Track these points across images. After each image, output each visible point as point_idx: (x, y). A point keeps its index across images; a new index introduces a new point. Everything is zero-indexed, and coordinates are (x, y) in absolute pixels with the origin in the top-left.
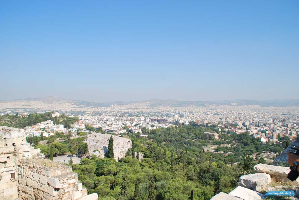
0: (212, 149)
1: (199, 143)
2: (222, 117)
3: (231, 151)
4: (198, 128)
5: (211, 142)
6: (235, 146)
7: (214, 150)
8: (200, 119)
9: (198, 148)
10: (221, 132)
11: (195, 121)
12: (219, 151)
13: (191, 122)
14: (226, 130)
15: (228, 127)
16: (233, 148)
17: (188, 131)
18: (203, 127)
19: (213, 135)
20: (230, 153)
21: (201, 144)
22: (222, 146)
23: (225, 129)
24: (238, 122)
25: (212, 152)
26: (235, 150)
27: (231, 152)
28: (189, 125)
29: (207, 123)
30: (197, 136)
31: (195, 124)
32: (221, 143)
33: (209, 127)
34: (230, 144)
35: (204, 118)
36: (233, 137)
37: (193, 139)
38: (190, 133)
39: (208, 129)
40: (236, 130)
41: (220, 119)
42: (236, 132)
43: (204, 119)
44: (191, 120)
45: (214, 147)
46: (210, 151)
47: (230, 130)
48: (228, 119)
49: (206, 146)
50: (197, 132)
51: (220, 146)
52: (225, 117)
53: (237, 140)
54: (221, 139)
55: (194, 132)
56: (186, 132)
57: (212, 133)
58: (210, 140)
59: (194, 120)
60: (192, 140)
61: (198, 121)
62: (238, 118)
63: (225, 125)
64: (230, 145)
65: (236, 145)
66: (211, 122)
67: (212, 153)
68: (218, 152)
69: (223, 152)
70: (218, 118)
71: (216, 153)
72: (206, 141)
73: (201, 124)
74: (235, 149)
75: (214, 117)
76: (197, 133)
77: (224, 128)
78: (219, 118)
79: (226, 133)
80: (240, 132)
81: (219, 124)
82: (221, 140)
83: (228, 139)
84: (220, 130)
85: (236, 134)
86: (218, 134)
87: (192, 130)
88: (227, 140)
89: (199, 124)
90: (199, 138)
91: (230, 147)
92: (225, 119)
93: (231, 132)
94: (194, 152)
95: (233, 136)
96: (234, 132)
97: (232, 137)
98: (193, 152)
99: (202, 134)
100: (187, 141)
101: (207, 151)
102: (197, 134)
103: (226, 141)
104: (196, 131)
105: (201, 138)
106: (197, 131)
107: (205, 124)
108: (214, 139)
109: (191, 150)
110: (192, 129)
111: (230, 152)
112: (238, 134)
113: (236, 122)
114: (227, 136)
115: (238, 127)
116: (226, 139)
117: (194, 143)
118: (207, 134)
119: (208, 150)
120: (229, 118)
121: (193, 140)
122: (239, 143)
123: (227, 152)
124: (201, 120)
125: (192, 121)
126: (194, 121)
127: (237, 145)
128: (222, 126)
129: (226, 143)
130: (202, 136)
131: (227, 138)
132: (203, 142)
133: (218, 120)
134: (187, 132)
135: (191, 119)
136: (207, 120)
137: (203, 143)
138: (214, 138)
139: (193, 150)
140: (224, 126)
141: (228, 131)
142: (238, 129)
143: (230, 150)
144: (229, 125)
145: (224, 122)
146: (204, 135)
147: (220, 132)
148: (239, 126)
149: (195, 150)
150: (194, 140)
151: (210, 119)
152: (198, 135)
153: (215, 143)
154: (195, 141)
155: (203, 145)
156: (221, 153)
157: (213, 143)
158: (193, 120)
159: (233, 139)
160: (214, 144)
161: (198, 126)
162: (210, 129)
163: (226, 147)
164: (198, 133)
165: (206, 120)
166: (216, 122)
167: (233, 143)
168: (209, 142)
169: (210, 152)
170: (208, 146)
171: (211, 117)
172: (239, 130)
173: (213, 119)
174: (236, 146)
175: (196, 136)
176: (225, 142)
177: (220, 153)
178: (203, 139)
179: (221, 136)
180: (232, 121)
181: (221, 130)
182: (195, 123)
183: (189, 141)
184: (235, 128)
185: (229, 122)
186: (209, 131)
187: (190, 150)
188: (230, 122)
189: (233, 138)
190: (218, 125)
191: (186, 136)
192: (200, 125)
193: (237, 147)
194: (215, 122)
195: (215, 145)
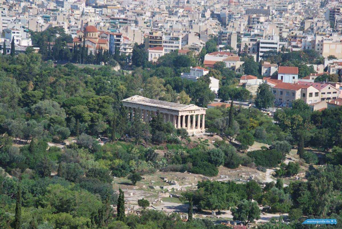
0: (167, 195)
1: (91, 162)
2: (227, 11)
3: (278, 206)
4: (87, 71)
5: (161, 153)
6: (301, 176)
7: (180, 199)
8: (98, 19)
9: (85, 193)
10: (222, 95)
11: (67, 31)
12: (209, 205)
13: (42, 33)
14: (248, 88)
15: (264, 71)
16: (285, 189)
17: (24, 90)
18: (117, 68)
19: (174, 115)
20: (272, 220)
21: (101, 165)
22: (226, 179)
23: (242, 81)
24: (319, 38)
25: (169, 212)
26: (296, 205)
27: (278, 215)
28: (28, 50)
29: (140, 41)
30: (79, 117)
31: (70, 46)
32: (216, 163)
33: (151, 65)
34: (271, 166)
35: (123, 11)
36: (287, 126)
37: (57, 137)
38: (40, 104)
39: (144, 79)
40: (308, 85)
41: (214, 22)
42: (309, 101)
43: (125, 21)
44: (41, 21)
45: (178, 187)
46: (159, 208)
47: (272, 84)
48: (262, 19)
49: (135, 179)
50: (79, 98)
51: (211, 179)
52: (248, 12)
53: (313, 142)
54: (221, 139)
55: (63, 96)
56: (12, 98)
57: (167, 105)
58: (155, 141)
59: (65, 27)
60: (51, 145)
61: (86, 30)
62: (322, 13)
63: (242, 55)
64: (270, 171)
65: (303, 175)
66: (164, 38)
67: (168, 219)
68: (199, 211)
69: (228, 215)
70: (208, 14)
71: (190, 217)
72: (136, 150)
73: (106, 47)
74: (301, 200)
75: (181, 10)
76: (79, 103)
77: (239, 77)
78: (213, 15)
79: (246, 106)
80: (331, 96)
81: (209, 49)
82: (217, 144)
83: (258, 137)
84: (214, 85)
85: (308, 108)
86: (202, 111)
87: (52, 85)
88: (256, 147)
89: (92, 49)
90: (92, 131)
91: (269, 186)
92: (246, 18)
93: (278, 96)
94: (64, 215)
95: (288, 122)
96: (298, 95)
97: (284, 127)
98: (56, 216)
99: (110, 111)
100: (22, 150)
101: (137, 207)
102: (81, 108)
103: (249, 150)
104: (72, 90)
105: (104, 133)
106: (81, 90)
107: (129, 51)
108: (179, 138)
109: (43, 206)
110: (52, 79)
111: (270, 212)
112: (316, 108)
113: (309, 38)
114: (252, 122)
115: (320, 69)
116: (246, 141)
117: (64, 164)
118: (137, 109)
119: (143, 203)
120: (267, 13)
121: (54, 141)
122: (322, 160)
123: (252, 214)
124: (105, 26)
125: (52, 31)
126: (62, 29)
127: (312, 174)
128: (228, 65)
129: (245, 164)
130: (109, 122)
131: (253, 131)
132: (116, 155)
133: (203, 26)
134: (19, 94)
135: (46, 19)
136: (141, 23)
137: (117, 161)
138: (179, 132)
139: (57, 203)
140: (238, 64)
141: (263, 89)
142: (322, 80)
143: (273, 201)
144: (267, 56)
145: (239, 40)
146: (123, 114)
147: (212, 96)
148: (327, 63)
149: (68, 201)
150: (61, 146)
151: (157, 17)
152: (87, 115)
153: (184, 161)
154: (70, 147)
155: (118, 171)
156: (218, 222)
157: (175, 160)
158: (54, 24)
159: (291, 138)
160: (180, 166)
161: (89, 60)
162: (157, 82)
163: (248, 186)
164: (88, 104)
165: (136, 22)
166: (193, 40)
167: (287, 162)
168: (149, 157)
169: (156, 216)
170: (146, 177)
171: (163, 7)
172: (326, 89)
173: (174, 18)
174: (306, 177)
175: (73, 120)
176: (241, 155)
177: (213, 217)
178: (117, 136)
179: (220, 120)
180: (285, 35)
181: (223, 84)
182: (68, 39)
183: (30, 149)
184: (303, 73)
185: (270, 37)
186: (149, 93)
187: (38, 204)
188: (276, 39)
189: (288, 135)
190: (202, 57)
191: (15, 123)
192: (99, 55)
193: (309, 187)
194: (186, 40)
195: (182, 171)
